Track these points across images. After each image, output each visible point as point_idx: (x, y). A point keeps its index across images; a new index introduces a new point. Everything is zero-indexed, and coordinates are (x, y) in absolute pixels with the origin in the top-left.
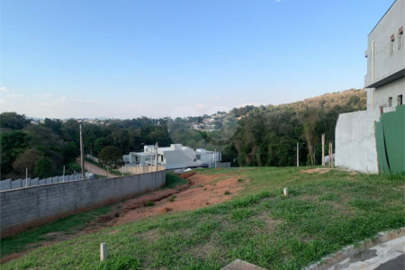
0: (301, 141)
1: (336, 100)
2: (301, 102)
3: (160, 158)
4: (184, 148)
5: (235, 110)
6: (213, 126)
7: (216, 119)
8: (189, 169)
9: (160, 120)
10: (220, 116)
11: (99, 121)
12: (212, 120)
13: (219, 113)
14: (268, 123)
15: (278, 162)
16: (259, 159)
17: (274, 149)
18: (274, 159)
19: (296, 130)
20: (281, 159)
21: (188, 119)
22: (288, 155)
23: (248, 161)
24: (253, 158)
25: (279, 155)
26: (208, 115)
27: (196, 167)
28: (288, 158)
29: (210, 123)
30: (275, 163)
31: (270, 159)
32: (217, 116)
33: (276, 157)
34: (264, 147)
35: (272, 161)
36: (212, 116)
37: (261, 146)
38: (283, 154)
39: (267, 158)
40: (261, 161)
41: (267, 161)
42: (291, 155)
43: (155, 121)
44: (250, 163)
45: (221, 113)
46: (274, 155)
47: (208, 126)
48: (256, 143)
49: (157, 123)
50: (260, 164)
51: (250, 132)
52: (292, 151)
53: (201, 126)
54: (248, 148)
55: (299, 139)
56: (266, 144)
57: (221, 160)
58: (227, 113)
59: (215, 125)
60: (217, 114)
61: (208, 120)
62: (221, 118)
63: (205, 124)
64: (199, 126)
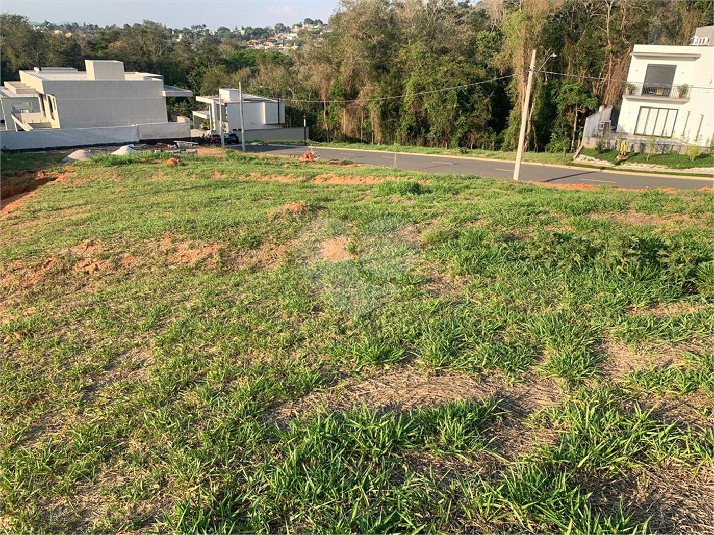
3: (47, 106)
6: (294, 48)
7: (301, 33)
9: (186, 31)
10: (310, 28)
11: (52, 28)
12: (290, 36)
13: (309, 21)
15: (428, 131)
16: (376, 120)
17: (419, 91)
18: (417, 121)
19: (481, 39)
20: (438, 122)
21: (243, 32)
22: (457, 111)
23: (346, 124)
24: (360, 118)
25: (434, 108)
26: (286, 26)
27: (171, 141)
28: (456, 119)
29: (289, 42)
30: (420, 133)
31: (406, 121)
32: (303, 28)
33: (423, 115)
34: (391, 84)
35: (410, 128)
36: (294, 27)
37: (385, 82)
38: (445, 107)
39: (401, 116)
40: (381, 126)
41: (400, 126)
42: (465, 110)
43: (173, 32)
44: (353, 132)
45: (312, 21)
46: (420, 107)
47: (282, 49)
48: (370, 73)
49: (178, 37)
50: (379, 136)
51: (355, 36)
52: (467, 101)
53: (268, 47)
54: (348, 88)
55: (489, 66)
56: (399, 75)
57: (283, 121)
58: (324, 23)
59: (296, 47)
60: (304, 23)
61: (285, 35)
62: (312, 33)
63: (279, 44)
64: (266, 48)
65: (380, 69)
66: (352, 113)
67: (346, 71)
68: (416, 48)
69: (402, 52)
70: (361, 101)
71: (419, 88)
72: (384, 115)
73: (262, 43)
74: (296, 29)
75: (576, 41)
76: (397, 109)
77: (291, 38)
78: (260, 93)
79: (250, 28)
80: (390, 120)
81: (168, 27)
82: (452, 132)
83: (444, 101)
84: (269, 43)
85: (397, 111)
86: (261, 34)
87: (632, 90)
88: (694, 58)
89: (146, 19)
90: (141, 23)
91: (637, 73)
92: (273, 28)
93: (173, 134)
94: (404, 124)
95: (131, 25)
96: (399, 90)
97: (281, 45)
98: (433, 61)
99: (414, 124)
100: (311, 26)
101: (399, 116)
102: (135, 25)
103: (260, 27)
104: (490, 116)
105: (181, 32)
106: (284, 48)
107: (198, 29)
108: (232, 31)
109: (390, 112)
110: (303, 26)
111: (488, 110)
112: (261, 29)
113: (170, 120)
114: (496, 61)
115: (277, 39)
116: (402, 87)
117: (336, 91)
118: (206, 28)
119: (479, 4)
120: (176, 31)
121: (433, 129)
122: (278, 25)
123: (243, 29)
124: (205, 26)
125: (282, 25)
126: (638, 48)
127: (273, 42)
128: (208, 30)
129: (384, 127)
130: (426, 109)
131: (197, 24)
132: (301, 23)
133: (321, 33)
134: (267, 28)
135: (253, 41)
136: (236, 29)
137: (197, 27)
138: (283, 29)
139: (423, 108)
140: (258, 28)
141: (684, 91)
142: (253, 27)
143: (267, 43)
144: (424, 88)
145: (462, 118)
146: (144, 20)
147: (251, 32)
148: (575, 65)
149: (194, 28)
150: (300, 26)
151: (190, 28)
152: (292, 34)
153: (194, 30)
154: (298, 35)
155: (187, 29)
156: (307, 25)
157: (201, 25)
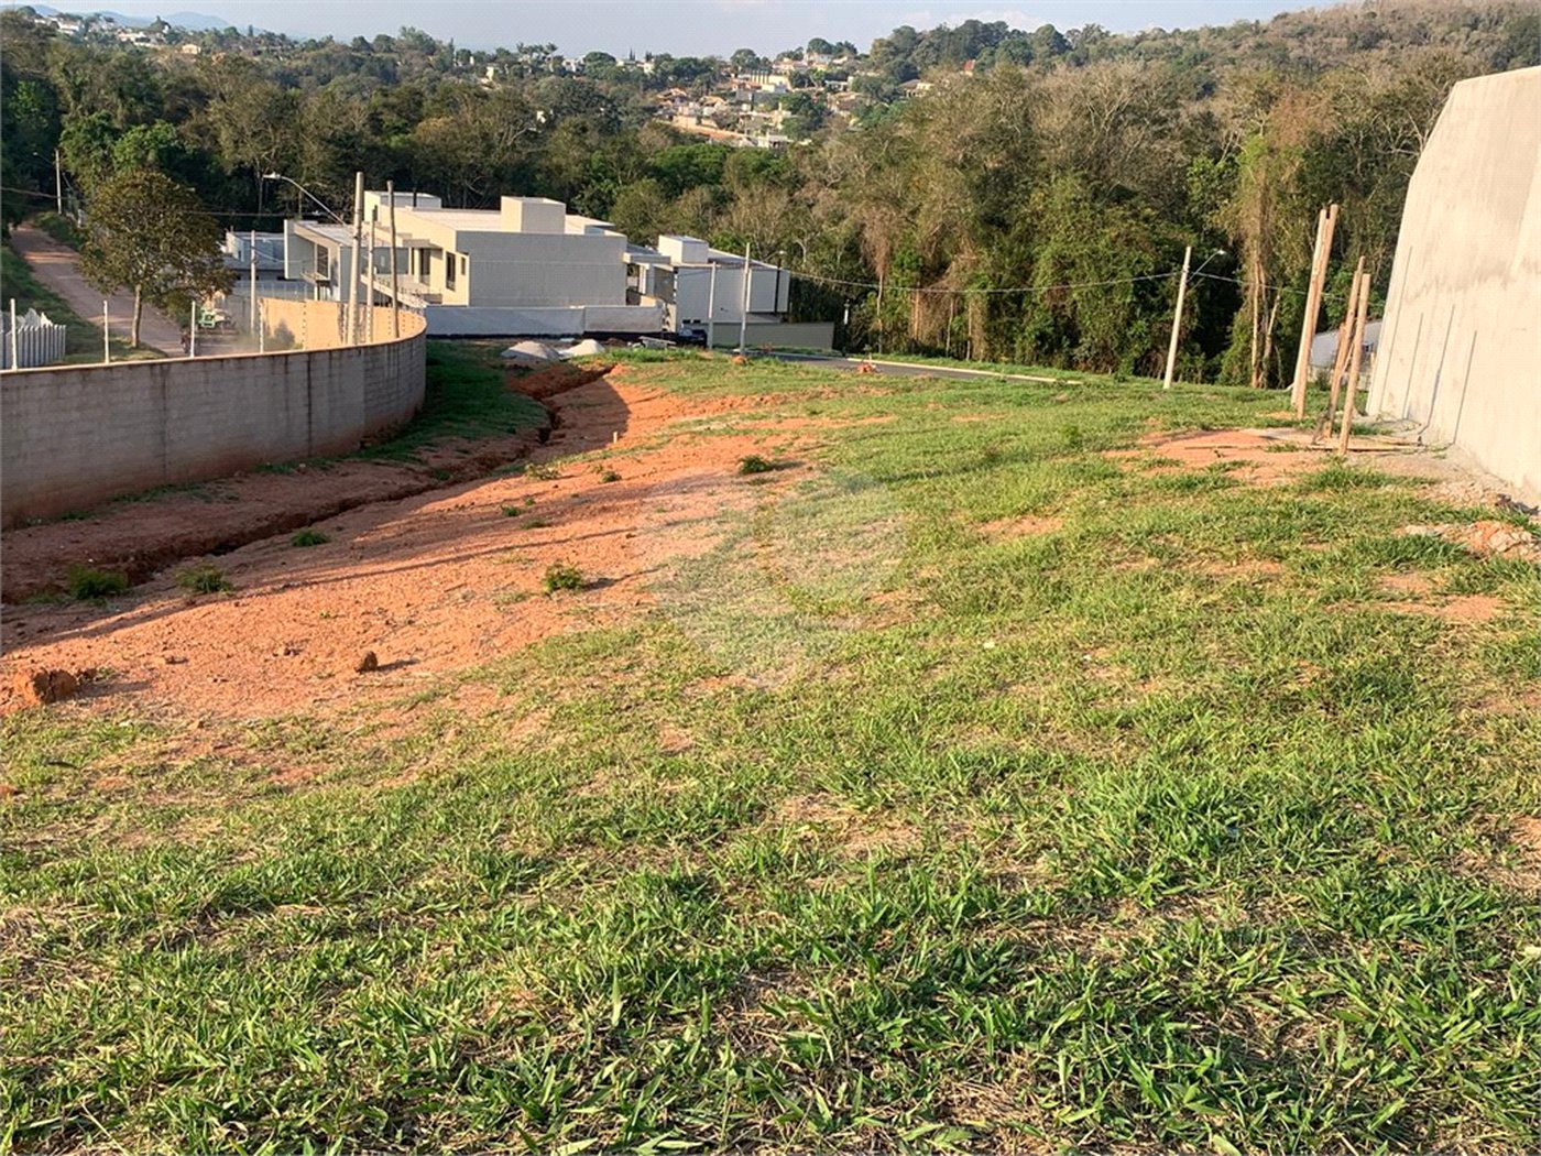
0: (1215, 237)
1: (1439, 31)
2: (1257, 29)
5: (907, 41)
6: (780, 115)
7: (799, 80)
9: (503, 58)
10: (821, 64)
11: (175, 37)
12: (769, 84)
13: (821, 46)
19: (1198, 174)
21: (648, 68)
26: (759, 53)
27: (634, 336)
29: (767, 97)
32: (804, 63)
36: (780, 59)
43: (472, 60)
45: (830, 46)
47: (749, 117)
48: (972, 230)
49: (484, 74)
53: (714, 110)
58: (859, 52)
59: (788, 114)
60: (809, 51)
61: (756, 80)
62: (829, 76)
63: (740, 103)
64: (707, 111)
67: (926, 226)
69: (1034, 197)
73: (696, 98)
74: (788, 66)
77: (771, 89)
78: (736, 246)
79: (667, 58)
81: (458, 47)
84: (715, 99)
86: (696, 74)
89: (408, 27)
92: (728, 60)
93: (635, 325)
95: (370, 39)
97: (745, 107)
100: (826, 59)
102: (379, 38)
105: (493, 60)
106: (754, 113)
107: (535, 55)
108: (620, 63)
110: (807, 57)
112: (695, 60)
115: (734, 88)
118: (555, 53)
119: (1280, 21)
120: (481, 58)
122: (739, 52)
123: (648, 58)
124: (553, 48)
127: (724, 98)
128: (560, 59)
132: (800, 48)
133: (850, 78)
135: (675, 92)
136: (632, 58)
137: (533, 50)
138: (750, 62)
140: (689, 59)
142: (677, 56)
143: (710, 99)
147: (671, 68)
149: (523, 50)
150: (796, 57)
151: (514, 51)
152: (774, 78)
153: (526, 57)
154: (791, 80)
155: (508, 53)
156: (815, 56)
157: (545, 45)
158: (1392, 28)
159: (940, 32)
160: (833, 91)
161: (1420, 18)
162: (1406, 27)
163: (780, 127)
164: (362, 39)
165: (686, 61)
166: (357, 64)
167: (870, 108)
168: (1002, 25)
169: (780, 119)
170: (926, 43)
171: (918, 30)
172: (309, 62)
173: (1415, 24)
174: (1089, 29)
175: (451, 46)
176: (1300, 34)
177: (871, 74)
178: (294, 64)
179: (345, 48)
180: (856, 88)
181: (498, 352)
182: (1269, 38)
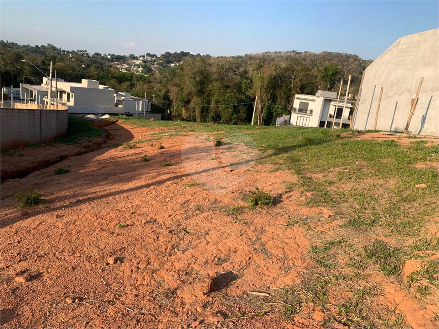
2: (241, 57)
3: (65, 96)
4: (101, 87)
5: (168, 55)
8: (107, 116)
9: (73, 52)
12: (138, 62)
13: (149, 55)
14: (214, 70)
15: (220, 120)
16: (199, 113)
17: (217, 103)
18: (216, 115)
19: (244, 83)
20: (225, 116)
21: (109, 57)
22: (233, 113)
23: (184, 114)
24: (191, 112)
25: (223, 110)
26: (135, 56)
27: (117, 115)
28: (232, 116)
29: (137, 65)
30: (217, 120)
31: (211, 115)
32: (146, 58)
33: (218, 113)
34: (205, 99)
35: (213, 118)
36: (140, 57)
37: (203, 98)
38: (228, 110)
39: (209, 112)
40: (200, 116)
41: (209, 116)
42: (236, 112)
43: (66, 53)
44: (187, 117)
45: (151, 55)
46: (217, 109)
47: (133, 69)
48: (196, 93)
49: (69, 56)
50: (199, 120)
51: (191, 78)
52: (237, 108)
53: (125, 67)
54: (186, 99)
55: (247, 95)
56: (209, 95)
57: (149, 110)
58: (158, 57)
59: (142, 69)
60: (146, 56)
61: (135, 61)
62: (151, 61)
63: (131, 66)
64: (123, 67)
65: (201, 92)
66: (187, 110)
67: (186, 92)
68: (217, 85)
69: (210, 86)
70: (192, 105)
71: (217, 102)
72: (202, 111)
73: (121, 64)
74: (141, 58)
75: (281, 89)
76: (207, 109)
77: (138, 63)
78: (137, 95)
79: (113, 55)
80: (205, 114)
81: (62, 49)
82: (230, 121)
83: (227, 108)
84: (125, 65)
85: (208, 110)
86: (120, 59)
87: (295, 109)
88: (314, 101)
90: (46, 45)
91: (296, 104)
92: (128, 56)
93: (117, 112)
94: (210, 116)
95: (39, 46)
96: (208, 102)
97: (132, 67)
98: (223, 91)
99: (215, 116)
100: (150, 58)
101: (208, 112)
102: (42, 46)
103: (120, 55)
104: (246, 116)
105: (71, 53)
106: (135, 68)
107: (82, 52)
108: (102, 56)
109: (205, 111)
110: (146, 57)
111: (245, 113)
112: (120, 56)
113: (115, 106)
114: (250, 93)
115: (130, 63)
116: (210, 101)
117: (181, 99)
118: (87, 52)
120: (68, 52)
121: (222, 119)
122: (130, 55)
123: (109, 55)
124: (86, 51)
125: (133, 55)
126: (297, 96)
127: (127, 64)
128: (88, 54)
129: (202, 116)
130: (220, 111)
131: (82, 50)
133: (156, 62)
134: (124, 56)
135: (116, 63)
136: (105, 54)
138: (133, 57)
139: (218, 110)
140: (119, 56)
141: (311, 111)
142: (116, 55)
144: (219, 102)
145: (235, 115)
146: (48, 44)
147: (115, 57)
148: (281, 98)
149: (79, 51)
150: (144, 57)
152: (138, 61)
153: (79, 53)
154: (143, 62)
155: (75, 52)
156: (148, 57)
157: (84, 50)
158: (268, 58)
159: (175, 53)
160: (152, 64)
161: (273, 57)
162: (270, 59)
163: (141, 72)
164: (37, 46)
165: (118, 56)
166: (36, 52)
167: (161, 69)
168: (189, 53)
169: (141, 70)
170: (172, 56)
171: (171, 53)
172: (24, 50)
173: (272, 58)
174: (207, 55)
175: (60, 49)
176: (250, 59)
177: (161, 61)
178: (19, 50)
179: (33, 47)
180: (157, 64)
181: (83, 117)
182: (244, 59)
